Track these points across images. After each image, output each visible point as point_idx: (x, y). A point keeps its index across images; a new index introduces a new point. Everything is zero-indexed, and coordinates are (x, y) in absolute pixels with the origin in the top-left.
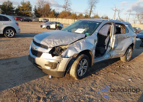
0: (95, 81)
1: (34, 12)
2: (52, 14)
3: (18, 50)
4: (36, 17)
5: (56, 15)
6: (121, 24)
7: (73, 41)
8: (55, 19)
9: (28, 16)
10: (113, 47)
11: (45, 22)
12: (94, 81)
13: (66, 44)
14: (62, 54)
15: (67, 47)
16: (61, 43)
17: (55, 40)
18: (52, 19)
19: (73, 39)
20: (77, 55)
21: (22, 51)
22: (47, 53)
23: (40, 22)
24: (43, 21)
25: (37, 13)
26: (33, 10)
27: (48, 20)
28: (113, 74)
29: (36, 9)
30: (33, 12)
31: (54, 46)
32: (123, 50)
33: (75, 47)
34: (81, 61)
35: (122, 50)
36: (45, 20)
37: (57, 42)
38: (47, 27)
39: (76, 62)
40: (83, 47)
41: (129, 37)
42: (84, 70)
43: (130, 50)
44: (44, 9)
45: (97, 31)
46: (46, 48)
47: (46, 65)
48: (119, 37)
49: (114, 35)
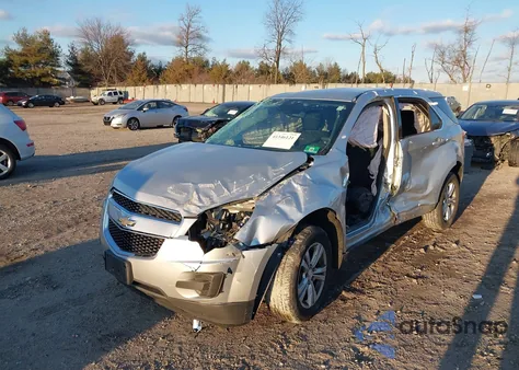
0: (359, 318)
1: (68, 68)
2: (138, 72)
3: (44, 229)
4: (79, 87)
5: (155, 75)
6: (415, 101)
7: (270, 184)
8: (151, 87)
9: (48, 85)
10: (397, 183)
11: (115, 103)
12: (357, 318)
13: (246, 197)
14: (236, 237)
15: (248, 206)
16: (226, 195)
17: (201, 186)
18: (141, 88)
19: (266, 175)
20: (289, 235)
21: (60, 231)
22: (180, 237)
23: (96, 104)
24: (106, 98)
25: (83, 73)
26: (62, 60)
27: (126, 94)
28: (415, 281)
29: (74, 58)
30: (64, 68)
31: (202, 211)
32: (430, 189)
33: (281, 206)
34: (307, 254)
35: (428, 192)
36: (116, 93)
37: (213, 193)
38: (129, 120)
39: (290, 260)
40: (306, 202)
41: (445, 142)
42: (316, 283)
43: (451, 186)
44: (107, 56)
45: (344, 137)
46: (173, 218)
47: (180, 284)
48: (414, 148)
49: (396, 140)
